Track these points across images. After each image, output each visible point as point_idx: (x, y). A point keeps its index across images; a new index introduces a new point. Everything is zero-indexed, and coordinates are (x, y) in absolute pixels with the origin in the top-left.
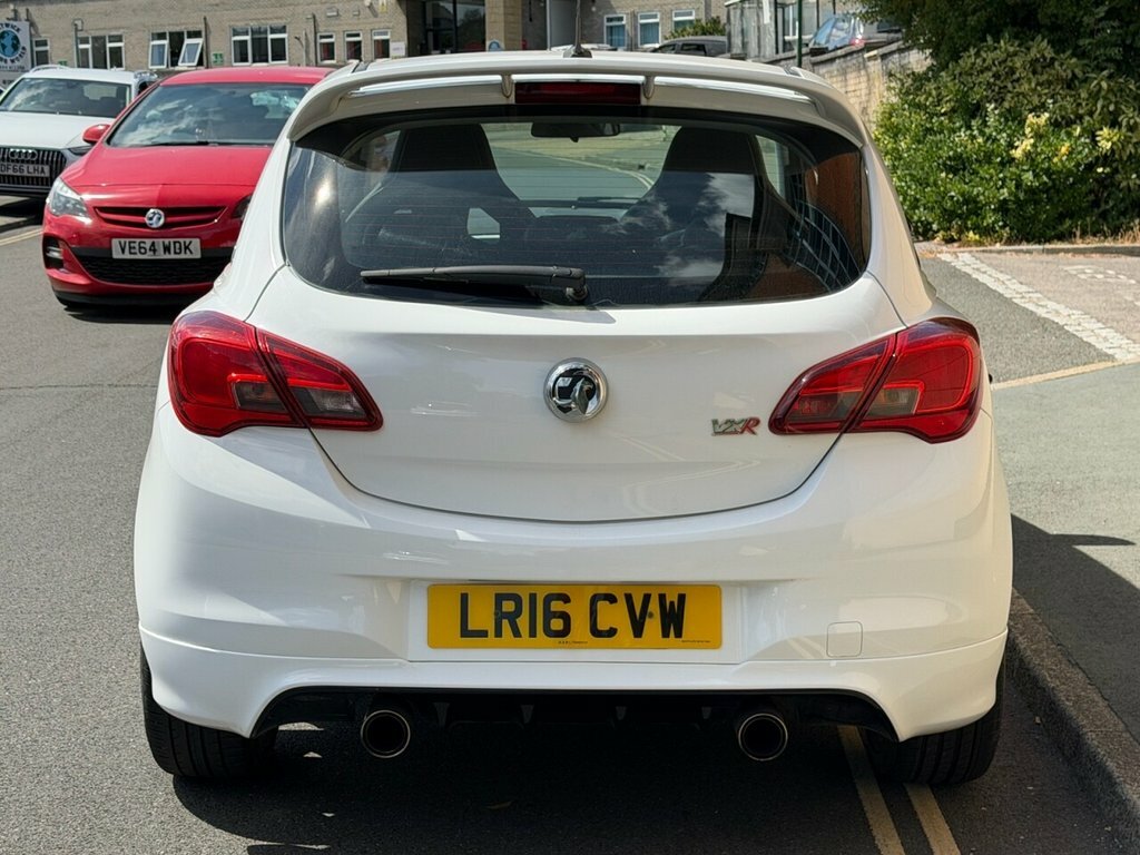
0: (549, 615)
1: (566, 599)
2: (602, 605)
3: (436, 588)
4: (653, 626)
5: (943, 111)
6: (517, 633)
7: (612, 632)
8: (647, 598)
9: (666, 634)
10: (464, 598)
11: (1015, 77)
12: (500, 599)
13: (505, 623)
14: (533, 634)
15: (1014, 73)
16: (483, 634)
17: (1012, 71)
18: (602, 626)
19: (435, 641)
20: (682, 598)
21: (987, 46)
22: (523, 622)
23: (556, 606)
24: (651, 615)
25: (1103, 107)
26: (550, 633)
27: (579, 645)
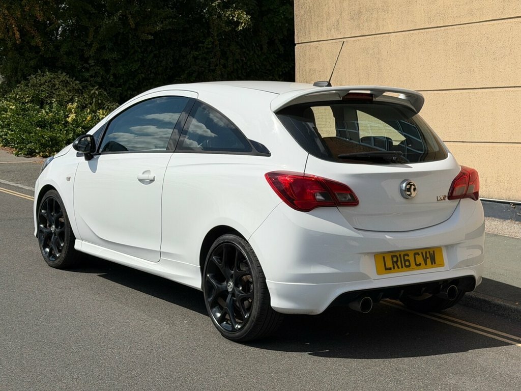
0: (405, 261)
1: (408, 255)
2: (417, 256)
3: (376, 255)
4: (429, 261)
5: (26, 101)
6: (398, 268)
7: (420, 265)
8: (426, 253)
9: (432, 264)
10: (384, 257)
11: (56, 88)
12: (393, 257)
13: (395, 264)
14: (402, 267)
15: (55, 86)
16: (390, 269)
17: (54, 85)
18: (418, 263)
19: (379, 273)
20: (434, 252)
21: (39, 74)
22: (399, 263)
23: (406, 258)
24: (428, 258)
25: (96, 101)
26: (406, 266)
27: (413, 269)
